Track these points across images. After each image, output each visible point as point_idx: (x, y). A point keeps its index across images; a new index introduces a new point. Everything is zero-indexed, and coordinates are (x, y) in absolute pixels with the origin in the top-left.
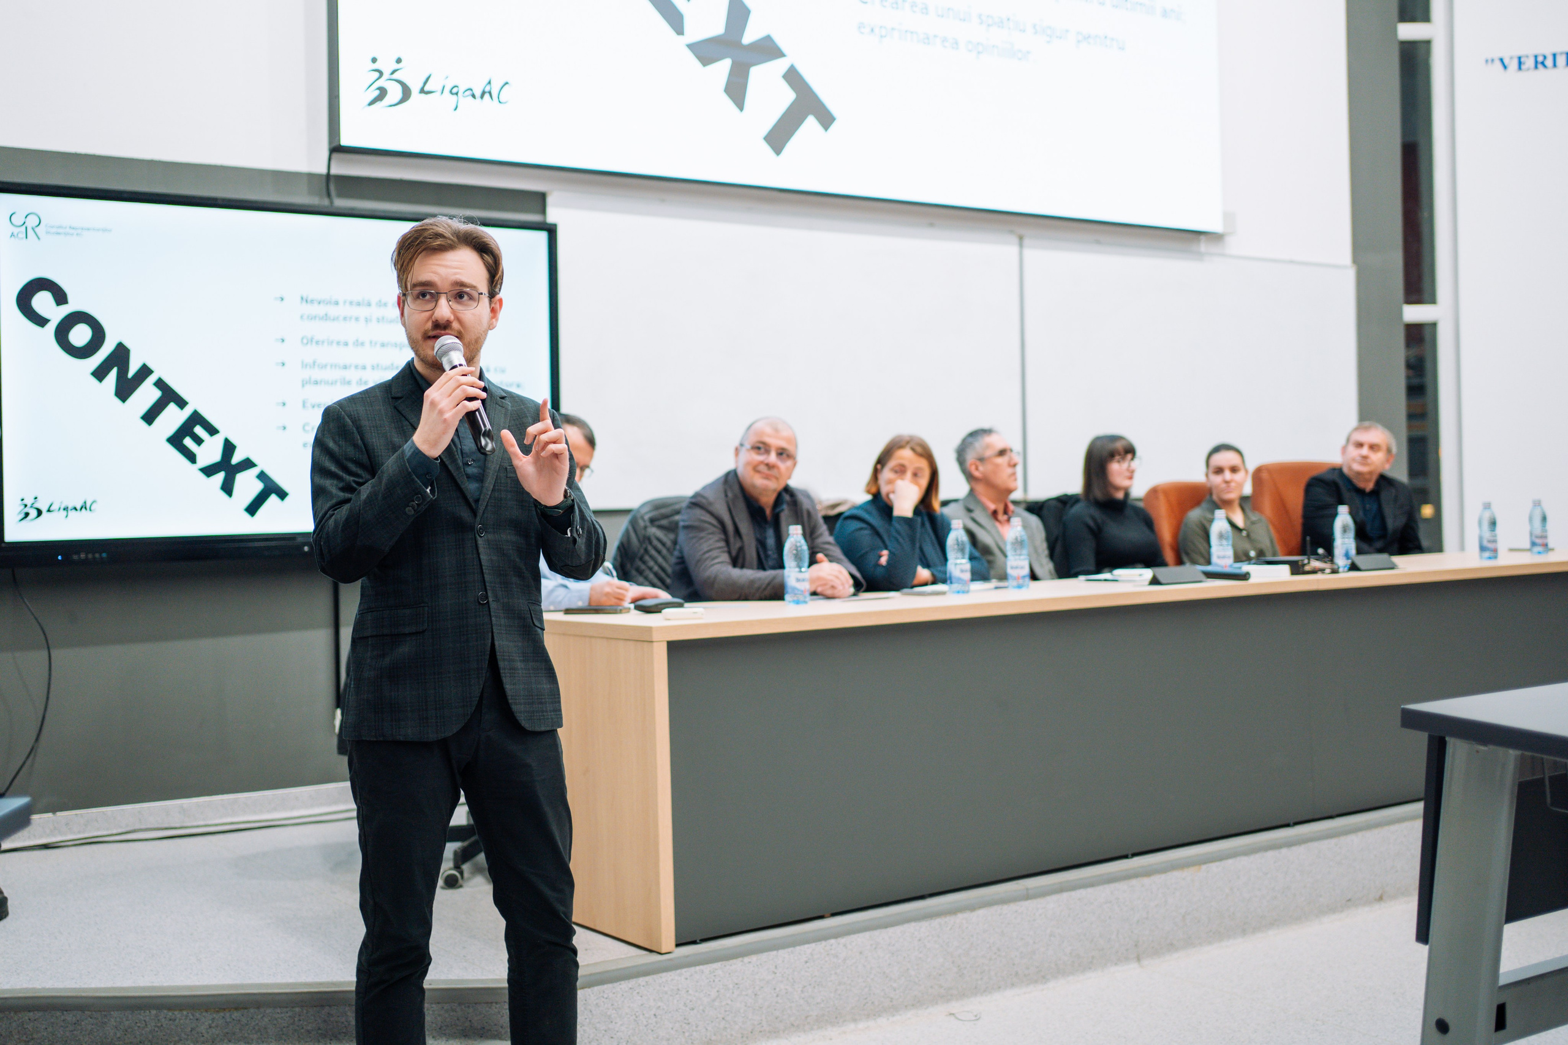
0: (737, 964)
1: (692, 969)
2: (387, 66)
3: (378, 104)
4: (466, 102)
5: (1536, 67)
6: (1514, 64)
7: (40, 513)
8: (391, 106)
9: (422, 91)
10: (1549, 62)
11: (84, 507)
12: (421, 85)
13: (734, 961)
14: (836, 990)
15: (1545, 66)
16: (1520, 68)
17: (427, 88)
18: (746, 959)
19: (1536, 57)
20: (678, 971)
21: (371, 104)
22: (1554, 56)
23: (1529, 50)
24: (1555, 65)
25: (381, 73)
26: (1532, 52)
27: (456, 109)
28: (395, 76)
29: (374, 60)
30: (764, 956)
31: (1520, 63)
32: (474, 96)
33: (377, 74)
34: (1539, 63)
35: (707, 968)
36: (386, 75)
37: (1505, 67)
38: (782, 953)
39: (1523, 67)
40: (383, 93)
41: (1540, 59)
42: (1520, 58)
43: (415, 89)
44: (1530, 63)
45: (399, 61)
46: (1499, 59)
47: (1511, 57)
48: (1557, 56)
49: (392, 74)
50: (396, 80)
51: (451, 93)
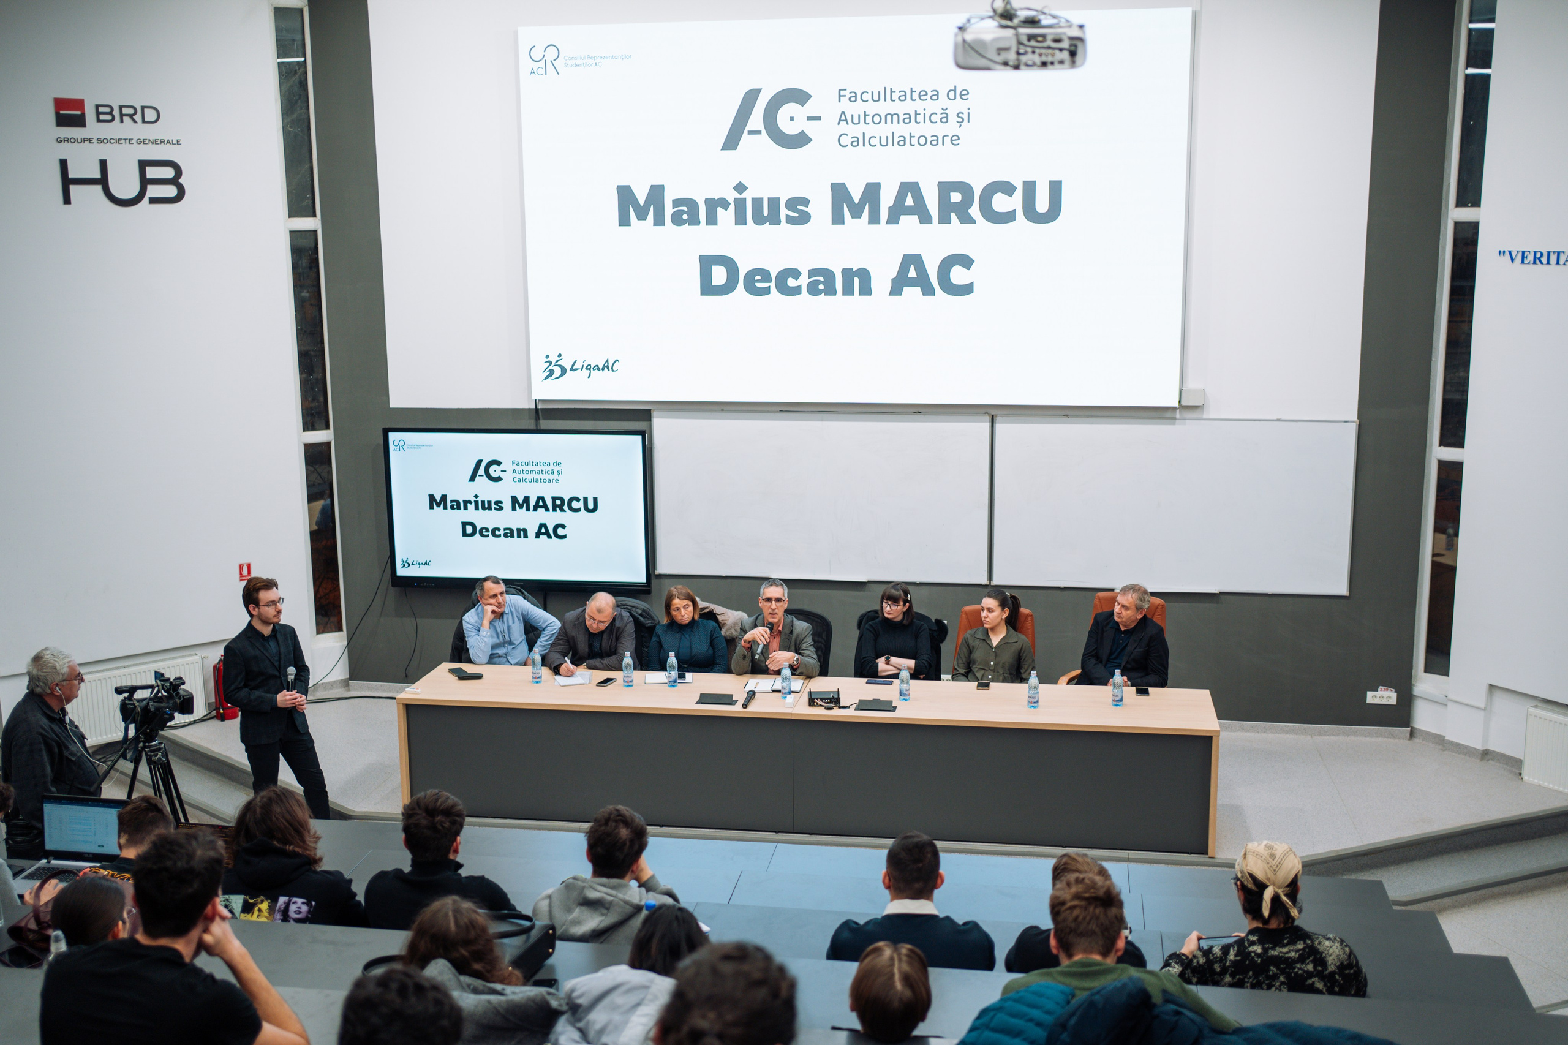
2: (553, 359)
3: (550, 378)
4: (594, 373)
5: (1534, 263)
6: (1519, 259)
7: (409, 565)
8: (556, 378)
9: (572, 369)
10: (1544, 260)
11: (426, 563)
12: (571, 367)
15: (1541, 263)
16: (1523, 262)
17: (574, 368)
19: (1535, 253)
21: (545, 379)
22: (1549, 253)
23: (1531, 247)
24: (1548, 263)
25: (551, 363)
26: (1532, 250)
27: (589, 377)
28: (558, 363)
29: (547, 357)
31: (1523, 257)
32: (599, 369)
33: (548, 364)
34: (1537, 260)
36: (553, 364)
37: (1512, 260)
39: (1526, 261)
40: (552, 372)
41: (1538, 255)
42: (1523, 252)
43: (568, 368)
44: (1531, 258)
45: (560, 355)
46: (1510, 252)
47: (1518, 251)
48: (1551, 254)
49: (556, 362)
50: (560, 366)
51: (587, 368)
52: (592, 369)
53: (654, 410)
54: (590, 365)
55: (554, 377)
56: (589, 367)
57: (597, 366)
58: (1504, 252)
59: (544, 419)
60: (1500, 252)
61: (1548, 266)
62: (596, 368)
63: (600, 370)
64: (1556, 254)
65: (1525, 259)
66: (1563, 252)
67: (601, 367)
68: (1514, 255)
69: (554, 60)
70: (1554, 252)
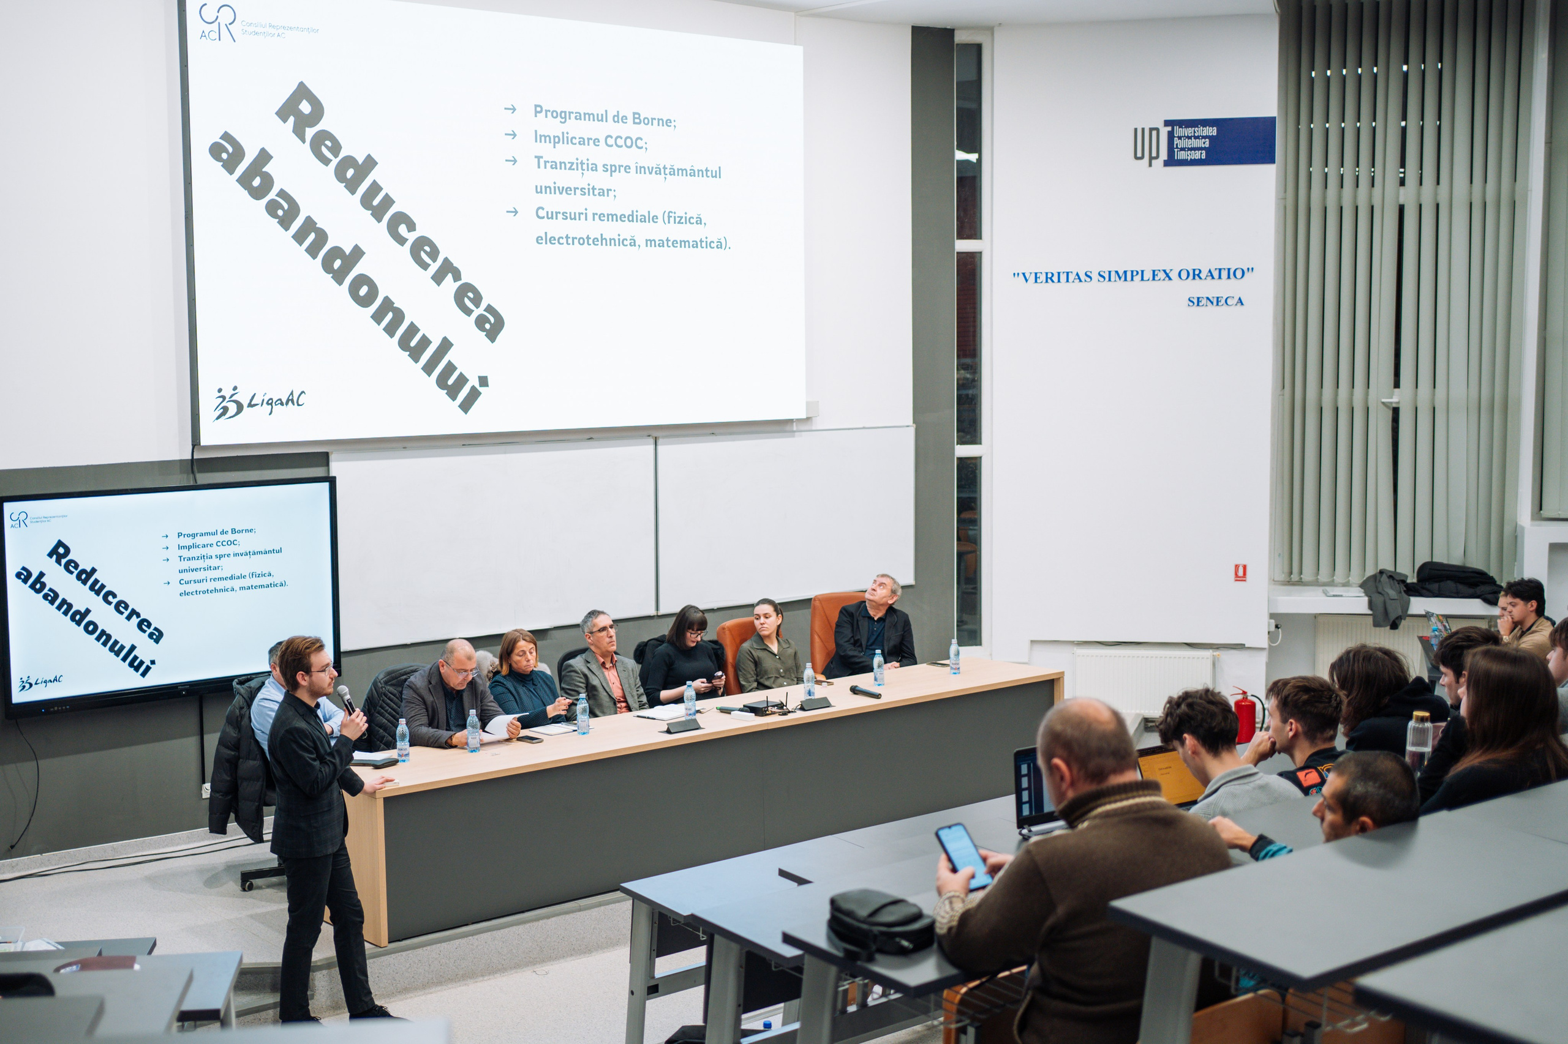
0: (420, 951)
1: (397, 954)
2: (227, 393)
3: (223, 418)
4: (277, 408)
5: (1047, 282)
6: (1032, 279)
7: (30, 686)
8: (230, 418)
9: (250, 405)
10: (1055, 279)
11: (57, 680)
12: (249, 402)
13: (419, 949)
14: (473, 961)
15: (1053, 281)
16: (1036, 282)
17: (252, 403)
18: (425, 948)
19: (1047, 273)
20: (390, 956)
21: (219, 417)
22: (1059, 273)
23: (1043, 268)
24: (1059, 281)
25: (224, 398)
26: (1044, 271)
27: (271, 414)
28: (233, 399)
29: (220, 390)
30: (434, 946)
31: (1036, 278)
32: (282, 403)
33: (221, 399)
34: (1049, 278)
35: (404, 954)
36: (227, 399)
37: (1027, 280)
38: (444, 945)
39: (1038, 281)
40: (226, 410)
41: (1050, 275)
42: (1036, 274)
43: (245, 404)
44: (1043, 278)
45: (235, 388)
46: (1024, 274)
47: (1031, 273)
48: (1061, 274)
49: (231, 397)
50: (233, 401)
51: (268, 403)
52: (273, 404)
53: (332, 453)
54: (272, 399)
55: (228, 415)
56: (270, 402)
57: (280, 400)
58: (1018, 274)
59: (200, 471)
60: (1014, 274)
61: (1059, 283)
62: (279, 402)
63: (283, 405)
64: (1065, 274)
65: (1038, 279)
66: (1072, 272)
67: (284, 401)
68: (1027, 276)
69: (230, 24)
70: (1063, 272)
